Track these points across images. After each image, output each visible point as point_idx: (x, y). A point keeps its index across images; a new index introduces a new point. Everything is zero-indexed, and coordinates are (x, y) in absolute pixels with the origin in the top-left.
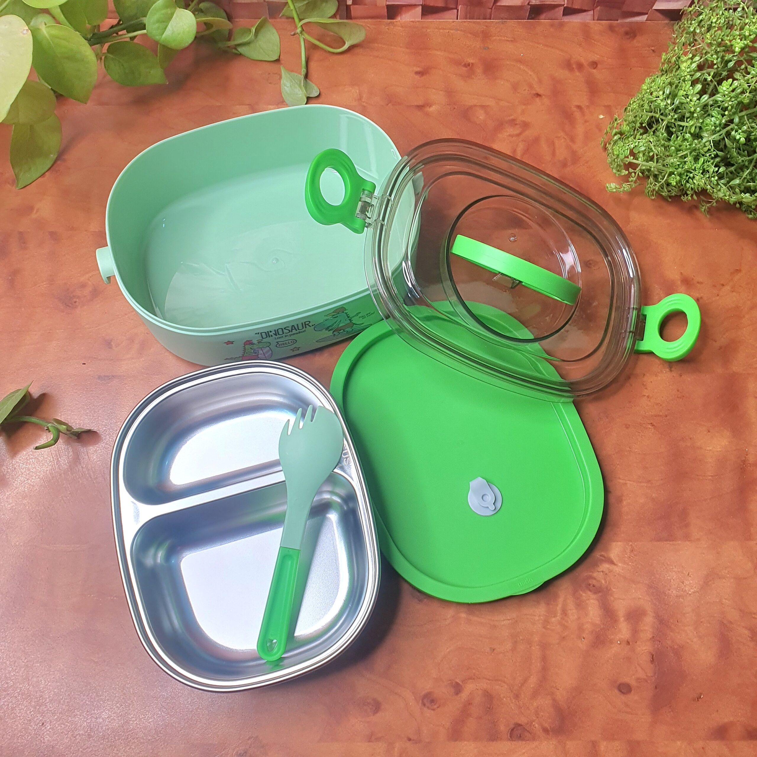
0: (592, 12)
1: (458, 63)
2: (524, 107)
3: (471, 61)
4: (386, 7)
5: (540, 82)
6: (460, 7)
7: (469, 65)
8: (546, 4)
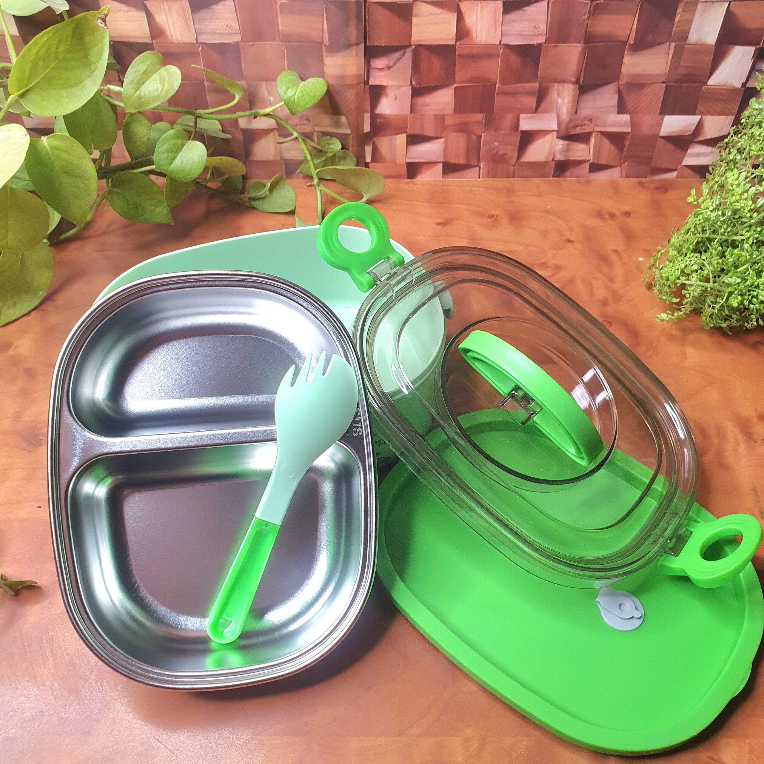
0: (618, 169)
1: (483, 215)
2: (554, 252)
3: (495, 212)
4: (405, 165)
5: (571, 229)
6: (482, 165)
7: (493, 216)
8: (571, 160)
